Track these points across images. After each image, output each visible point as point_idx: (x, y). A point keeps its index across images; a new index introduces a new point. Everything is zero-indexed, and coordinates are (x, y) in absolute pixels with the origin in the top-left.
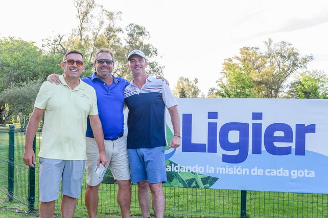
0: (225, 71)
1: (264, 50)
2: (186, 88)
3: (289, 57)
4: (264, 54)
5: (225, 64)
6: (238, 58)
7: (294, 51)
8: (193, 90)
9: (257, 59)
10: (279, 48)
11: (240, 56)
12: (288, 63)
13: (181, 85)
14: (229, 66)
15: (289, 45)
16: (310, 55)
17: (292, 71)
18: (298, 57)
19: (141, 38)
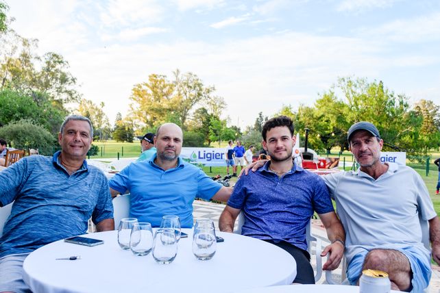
0: (134, 97)
1: (171, 79)
2: (90, 110)
3: (195, 87)
4: (171, 83)
5: (134, 89)
6: (147, 85)
7: (199, 82)
8: (97, 113)
9: (164, 86)
10: (185, 78)
11: (149, 82)
12: (194, 93)
13: (84, 107)
14: (138, 93)
15: (195, 76)
16: (212, 86)
17: (197, 100)
18: (202, 87)
19: (58, 66)
